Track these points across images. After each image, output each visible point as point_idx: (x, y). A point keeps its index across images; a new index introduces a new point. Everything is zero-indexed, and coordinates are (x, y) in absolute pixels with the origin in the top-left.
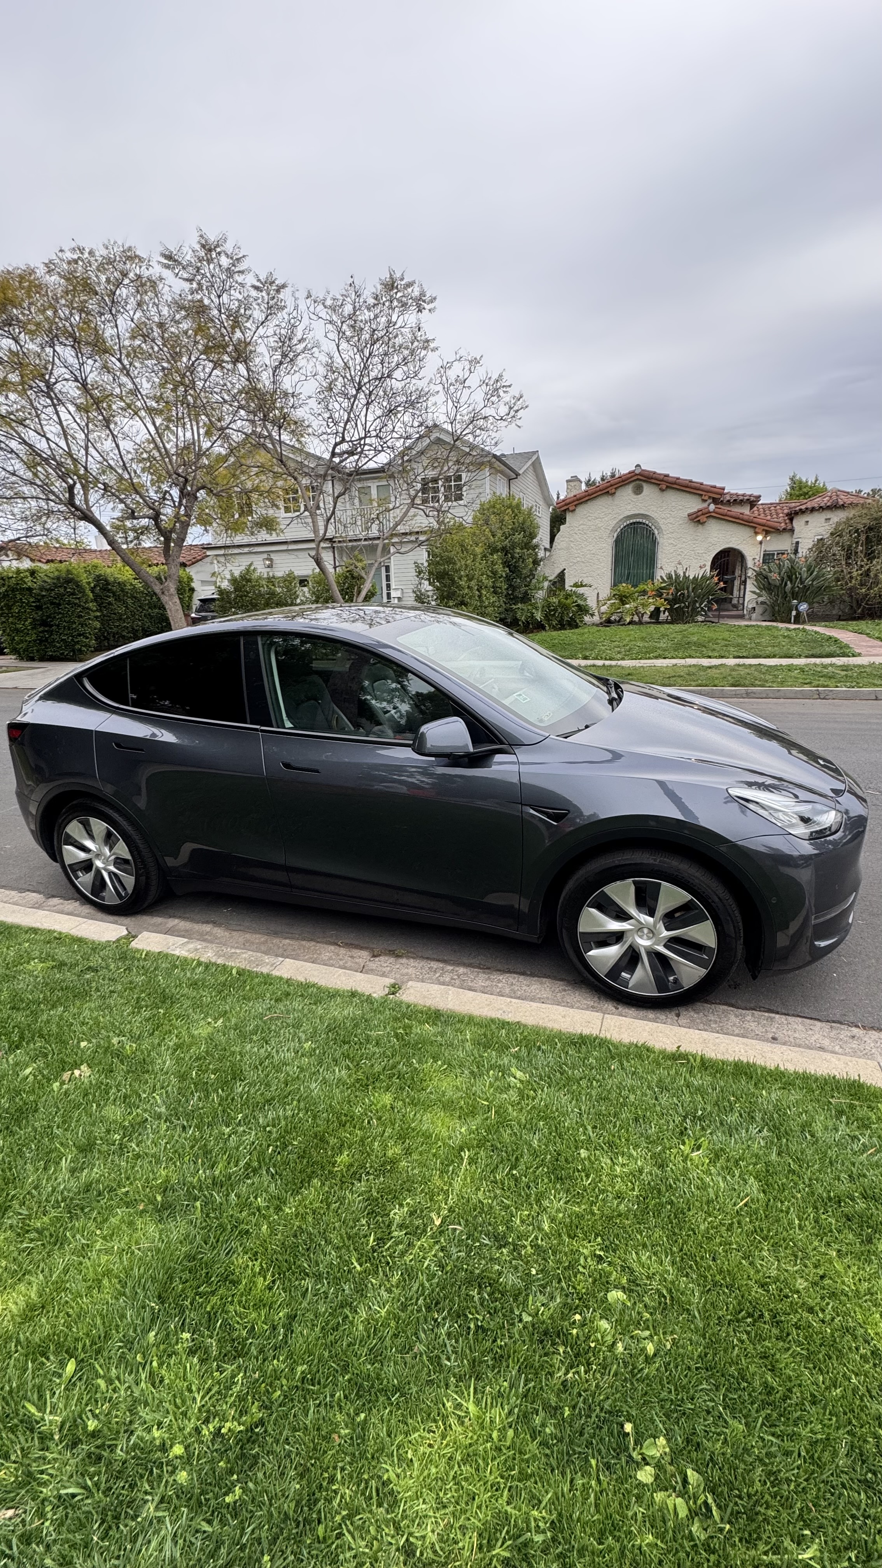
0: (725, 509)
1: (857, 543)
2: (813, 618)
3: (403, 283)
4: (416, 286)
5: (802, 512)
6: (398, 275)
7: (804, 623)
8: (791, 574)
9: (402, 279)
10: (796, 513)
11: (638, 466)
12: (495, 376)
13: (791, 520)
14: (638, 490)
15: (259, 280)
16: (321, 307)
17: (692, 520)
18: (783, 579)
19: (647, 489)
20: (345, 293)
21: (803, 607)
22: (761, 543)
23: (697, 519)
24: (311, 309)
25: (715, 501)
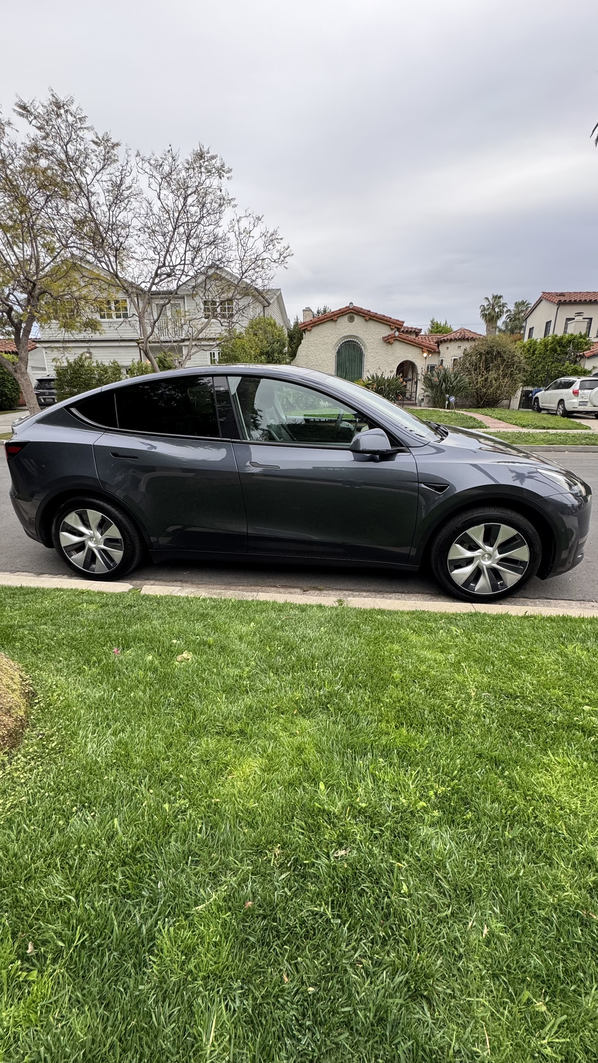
0: (404, 336)
1: (480, 361)
2: (458, 406)
3: (208, 155)
4: (218, 159)
5: (445, 341)
6: (205, 149)
7: (452, 409)
8: (445, 378)
9: (208, 153)
10: (441, 342)
11: (351, 303)
12: (271, 231)
13: (438, 346)
14: (351, 320)
15: (97, 137)
16: (147, 165)
17: (385, 341)
18: (440, 381)
19: (357, 319)
20: (164, 157)
21: (452, 399)
22: (426, 358)
23: (388, 341)
24: (140, 165)
25: (398, 329)
